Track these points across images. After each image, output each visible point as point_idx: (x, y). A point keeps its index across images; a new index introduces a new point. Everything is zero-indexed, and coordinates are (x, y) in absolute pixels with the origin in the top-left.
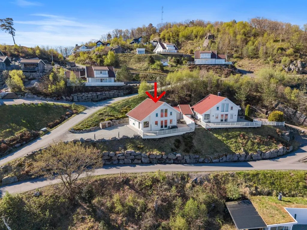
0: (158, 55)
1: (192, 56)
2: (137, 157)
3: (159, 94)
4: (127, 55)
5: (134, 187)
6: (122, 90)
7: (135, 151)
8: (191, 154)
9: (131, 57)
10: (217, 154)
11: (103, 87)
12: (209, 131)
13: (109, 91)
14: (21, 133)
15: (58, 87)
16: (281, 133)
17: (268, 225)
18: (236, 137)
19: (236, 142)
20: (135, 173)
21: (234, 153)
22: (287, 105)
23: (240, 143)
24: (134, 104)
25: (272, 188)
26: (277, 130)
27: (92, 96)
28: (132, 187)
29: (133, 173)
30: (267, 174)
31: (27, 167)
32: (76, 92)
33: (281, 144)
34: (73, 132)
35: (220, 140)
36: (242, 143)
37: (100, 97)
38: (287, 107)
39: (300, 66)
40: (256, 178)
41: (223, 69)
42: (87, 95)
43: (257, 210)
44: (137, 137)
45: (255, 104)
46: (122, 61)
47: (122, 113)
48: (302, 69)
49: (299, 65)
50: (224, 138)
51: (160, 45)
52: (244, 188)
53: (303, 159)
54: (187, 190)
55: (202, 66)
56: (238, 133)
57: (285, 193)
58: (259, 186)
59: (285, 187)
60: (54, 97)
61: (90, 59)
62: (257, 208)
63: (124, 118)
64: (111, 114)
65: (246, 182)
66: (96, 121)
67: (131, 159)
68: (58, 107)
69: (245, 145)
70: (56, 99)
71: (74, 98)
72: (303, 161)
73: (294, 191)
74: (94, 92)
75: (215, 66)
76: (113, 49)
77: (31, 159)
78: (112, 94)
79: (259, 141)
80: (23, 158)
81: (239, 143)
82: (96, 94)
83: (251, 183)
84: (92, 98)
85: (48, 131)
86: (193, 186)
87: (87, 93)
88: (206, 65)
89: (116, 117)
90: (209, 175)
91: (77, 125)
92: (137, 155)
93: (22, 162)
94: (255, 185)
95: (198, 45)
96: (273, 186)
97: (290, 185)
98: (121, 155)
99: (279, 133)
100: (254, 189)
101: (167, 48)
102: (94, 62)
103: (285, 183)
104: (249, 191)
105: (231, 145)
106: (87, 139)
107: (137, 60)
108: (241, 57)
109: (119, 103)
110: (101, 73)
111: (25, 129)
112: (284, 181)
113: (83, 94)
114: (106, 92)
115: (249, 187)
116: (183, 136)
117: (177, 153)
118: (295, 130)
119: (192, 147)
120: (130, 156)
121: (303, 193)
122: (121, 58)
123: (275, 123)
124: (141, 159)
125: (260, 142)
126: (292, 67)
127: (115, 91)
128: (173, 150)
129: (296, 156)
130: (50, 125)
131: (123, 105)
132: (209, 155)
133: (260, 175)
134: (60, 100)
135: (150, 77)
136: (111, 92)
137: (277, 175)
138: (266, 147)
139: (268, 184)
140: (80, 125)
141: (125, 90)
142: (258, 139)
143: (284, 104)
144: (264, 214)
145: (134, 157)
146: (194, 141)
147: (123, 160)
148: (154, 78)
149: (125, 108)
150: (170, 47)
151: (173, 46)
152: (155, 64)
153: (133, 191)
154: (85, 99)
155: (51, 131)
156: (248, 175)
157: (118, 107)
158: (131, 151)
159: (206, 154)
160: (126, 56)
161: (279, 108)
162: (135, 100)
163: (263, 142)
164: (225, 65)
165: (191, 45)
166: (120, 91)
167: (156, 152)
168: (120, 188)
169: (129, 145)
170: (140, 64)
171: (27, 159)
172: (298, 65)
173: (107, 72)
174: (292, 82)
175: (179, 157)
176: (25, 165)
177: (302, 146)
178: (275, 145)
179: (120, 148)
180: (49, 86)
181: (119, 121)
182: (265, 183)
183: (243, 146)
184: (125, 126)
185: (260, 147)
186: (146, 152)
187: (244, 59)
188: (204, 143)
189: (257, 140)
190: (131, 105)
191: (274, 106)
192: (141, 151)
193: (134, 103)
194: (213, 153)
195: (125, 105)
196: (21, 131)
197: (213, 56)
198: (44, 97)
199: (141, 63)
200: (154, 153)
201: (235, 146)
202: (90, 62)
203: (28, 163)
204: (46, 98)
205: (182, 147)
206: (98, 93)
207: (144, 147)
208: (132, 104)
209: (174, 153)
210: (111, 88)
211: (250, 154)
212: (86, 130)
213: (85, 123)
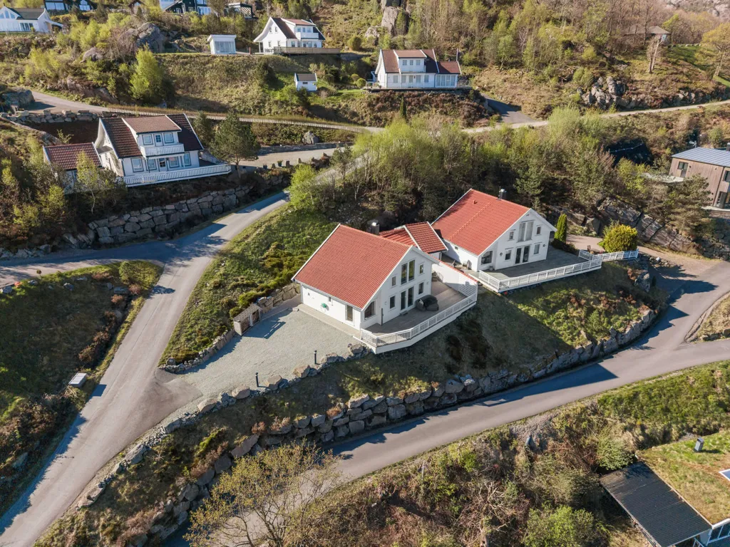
0: (280, 56)
1: (363, 56)
2: (379, 410)
3: (340, 193)
4: (191, 57)
5: (415, 504)
6: (232, 187)
7: (369, 396)
8: (490, 370)
9: (204, 64)
10: (541, 357)
11: (175, 185)
12: (506, 299)
13: (197, 196)
14: (18, 419)
15: (46, 210)
16: (636, 275)
17: (713, 524)
18: (562, 304)
19: (567, 318)
20: (399, 464)
21: (571, 348)
22: (624, 201)
23: (575, 319)
24: (288, 237)
25: (668, 421)
26: (629, 271)
27: (153, 218)
28: (411, 507)
29: (395, 466)
30: (651, 389)
31: (108, 542)
32: (101, 214)
33: (644, 306)
34: (176, 369)
35: (534, 319)
36: (580, 319)
37: (176, 219)
38: (623, 207)
39: (613, 91)
40: (635, 404)
41: (458, 102)
42: (136, 220)
43: (673, 489)
44: (361, 353)
45: (558, 201)
46: (180, 77)
47: (271, 272)
48: (617, 99)
49: (611, 89)
50: (541, 312)
51: (275, 25)
52: (620, 434)
53: (690, 333)
54: (522, 472)
55: (407, 93)
56: (564, 294)
57: (691, 425)
58: (648, 424)
59: (689, 411)
60: (41, 245)
61: (75, 75)
62: (672, 484)
63: (284, 285)
64: (242, 278)
65: (621, 421)
66: (219, 314)
67: (363, 420)
68: (78, 282)
69: (586, 322)
70: (50, 249)
71: (100, 235)
72: (691, 338)
73: (705, 417)
74: (157, 205)
75: (438, 95)
76: (141, 36)
77: (109, 511)
78: (206, 205)
79: (608, 306)
80: (82, 515)
81: (573, 320)
82: (163, 210)
83: (631, 420)
84: (152, 225)
85: (93, 380)
86: (532, 460)
87: (137, 213)
88: (416, 93)
89: (262, 290)
90: (550, 420)
91: (173, 343)
92: (377, 405)
93: (84, 528)
94: (639, 422)
95: (364, 21)
96: (669, 417)
97: (694, 406)
98: (340, 415)
99: (632, 278)
100: (640, 432)
101: (298, 35)
102: (96, 87)
103: (687, 403)
104: (633, 440)
105: (559, 328)
106: (240, 393)
107: (224, 75)
108: (480, 64)
109: (247, 237)
110: (158, 139)
111: (18, 399)
112: (683, 398)
113: (127, 217)
114: (189, 202)
115: (630, 430)
116: (458, 323)
117: (461, 375)
118: (643, 258)
119: (485, 350)
120: (361, 413)
121: (718, 419)
122: (175, 70)
123: (620, 255)
124: (387, 411)
125: (609, 308)
126: (597, 92)
127: (214, 193)
128: (451, 370)
129: (673, 327)
130: (86, 358)
131: (261, 244)
132: (525, 362)
133: (640, 395)
134: (60, 249)
135: (286, 133)
136: (204, 199)
137: (668, 388)
138: (621, 318)
139: (659, 413)
140: (183, 339)
141: (239, 188)
142: (605, 302)
143: (616, 198)
144: (693, 497)
145: (370, 411)
146: (484, 333)
147: (345, 427)
148: (296, 135)
149: (271, 251)
150: (304, 31)
151: (312, 28)
152: (285, 89)
153: (418, 518)
154: (135, 232)
155: (100, 377)
156: (621, 400)
157: (252, 253)
158: (363, 399)
159: (518, 361)
160: (187, 63)
161: (607, 207)
162: (287, 222)
163: (614, 307)
164: (458, 89)
165: (346, 20)
166: (227, 192)
167: (417, 386)
168: (384, 520)
169: (349, 382)
170: (237, 87)
171: (95, 513)
172: (608, 89)
173: (175, 135)
174: (610, 136)
175: (470, 385)
176: (97, 536)
177: (673, 300)
178: (635, 310)
179: (331, 396)
180: (16, 211)
181: (273, 299)
182: (654, 412)
183: (582, 326)
184: (294, 309)
185: (612, 320)
186: (396, 392)
187: (487, 69)
188: (507, 334)
189: (602, 305)
190: (281, 241)
191: (595, 203)
192: (382, 392)
193: (288, 230)
194: (532, 357)
195: (267, 243)
196: (10, 410)
197: (431, 66)
198: (8, 249)
199: (239, 84)
200: (414, 388)
201: (569, 328)
202: (78, 85)
203: (104, 527)
204: (15, 253)
205: (467, 356)
206: (168, 207)
207: (385, 377)
208: (283, 237)
209: (457, 376)
210: (200, 185)
211: (599, 342)
212: (206, 353)
213: (192, 327)
